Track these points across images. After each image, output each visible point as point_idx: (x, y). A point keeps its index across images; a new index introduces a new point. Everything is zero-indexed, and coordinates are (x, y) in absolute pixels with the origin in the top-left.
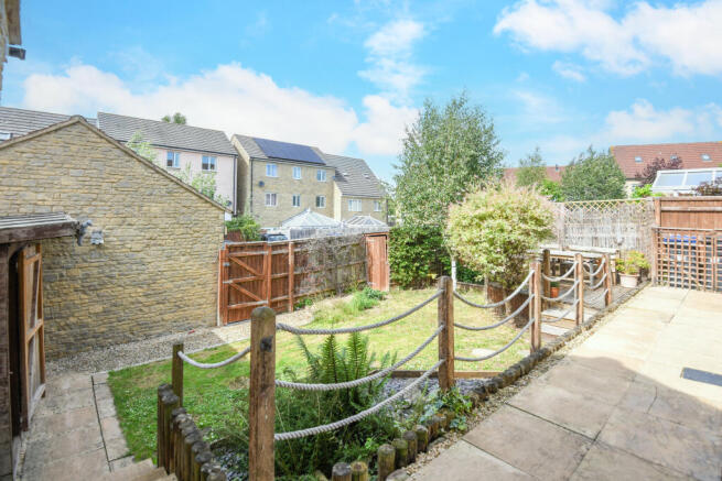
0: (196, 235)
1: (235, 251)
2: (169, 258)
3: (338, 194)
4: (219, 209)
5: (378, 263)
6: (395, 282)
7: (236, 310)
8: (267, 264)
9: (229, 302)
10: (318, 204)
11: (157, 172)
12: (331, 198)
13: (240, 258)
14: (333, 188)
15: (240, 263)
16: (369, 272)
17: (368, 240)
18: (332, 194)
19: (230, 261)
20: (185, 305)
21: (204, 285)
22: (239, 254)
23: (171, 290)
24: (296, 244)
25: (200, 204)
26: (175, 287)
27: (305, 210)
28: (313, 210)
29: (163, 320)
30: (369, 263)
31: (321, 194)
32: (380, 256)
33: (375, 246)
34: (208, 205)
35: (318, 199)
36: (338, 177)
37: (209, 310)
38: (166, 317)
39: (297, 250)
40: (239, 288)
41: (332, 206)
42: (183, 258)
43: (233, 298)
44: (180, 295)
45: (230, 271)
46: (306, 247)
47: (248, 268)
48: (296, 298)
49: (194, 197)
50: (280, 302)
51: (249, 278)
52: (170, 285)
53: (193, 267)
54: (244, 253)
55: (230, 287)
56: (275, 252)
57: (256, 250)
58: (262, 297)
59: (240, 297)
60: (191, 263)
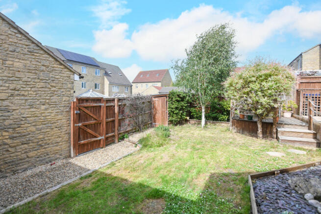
0: (53, 89)
1: (83, 103)
2: (31, 106)
3: (107, 82)
4: (71, 71)
5: (160, 112)
6: (171, 122)
7: (84, 145)
8: (103, 112)
9: (79, 139)
10: (96, 88)
11: (21, 33)
12: (103, 84)
13: (86, 107)
14: (104, 79)
15: (86, 111)
16: (154, 118)
17: (154, 99)
18: (104, 82)
19: (79, 109)
20: (46, 144)
21: (60, 128)
22: (85, 104)
23: (33, 132)
24: (119, 100)
25: (56, 65)
26: (37, 129)
27: (89, 90)
28: (93, 90)
29: (28, 157)
30: (154, 113)
31: (97, 82)
32: (161, 108)
33: (158, 103)
34: (62, 67)
35: (96, 85)
36: (106, 74)
37: (64, 146)
38: (31, 154)
39: (120, 104)
40: (86, 129)
41: (104, 89)
42: (43, 107)
43: (81, 137)
44: (41, 136)
45: (80, 117)
46: (124, 102)
47: (91, 115)
48: (119, 134)
49: (51, 59)
50: (110, 137)
51: (93, 122)
52: (33, 129)
53: (51, 114)
54: (88, 104)
55: (79, 128)
56: (107, 105)
57: (96, 103)
58: (100, 135)
59: (86, 135)
60: (50, 111)
